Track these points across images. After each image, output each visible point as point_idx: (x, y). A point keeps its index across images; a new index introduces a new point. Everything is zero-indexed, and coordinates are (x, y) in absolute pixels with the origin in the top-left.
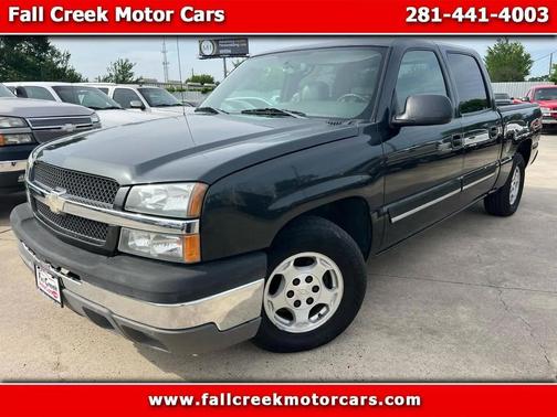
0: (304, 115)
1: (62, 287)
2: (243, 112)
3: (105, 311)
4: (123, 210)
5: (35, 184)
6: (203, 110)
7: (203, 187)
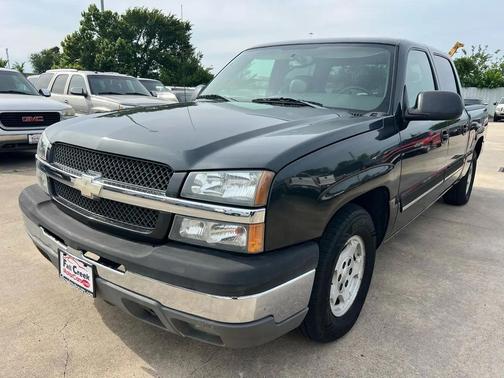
0: (321, 105)
1: (95, 275)
2: (254, 101)
3: (153, 302)
4: (179, 197)
5: (54, 165)
6: (207, 97)
7: (270, 174)
